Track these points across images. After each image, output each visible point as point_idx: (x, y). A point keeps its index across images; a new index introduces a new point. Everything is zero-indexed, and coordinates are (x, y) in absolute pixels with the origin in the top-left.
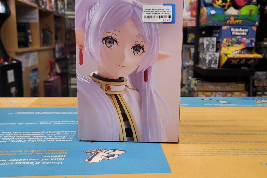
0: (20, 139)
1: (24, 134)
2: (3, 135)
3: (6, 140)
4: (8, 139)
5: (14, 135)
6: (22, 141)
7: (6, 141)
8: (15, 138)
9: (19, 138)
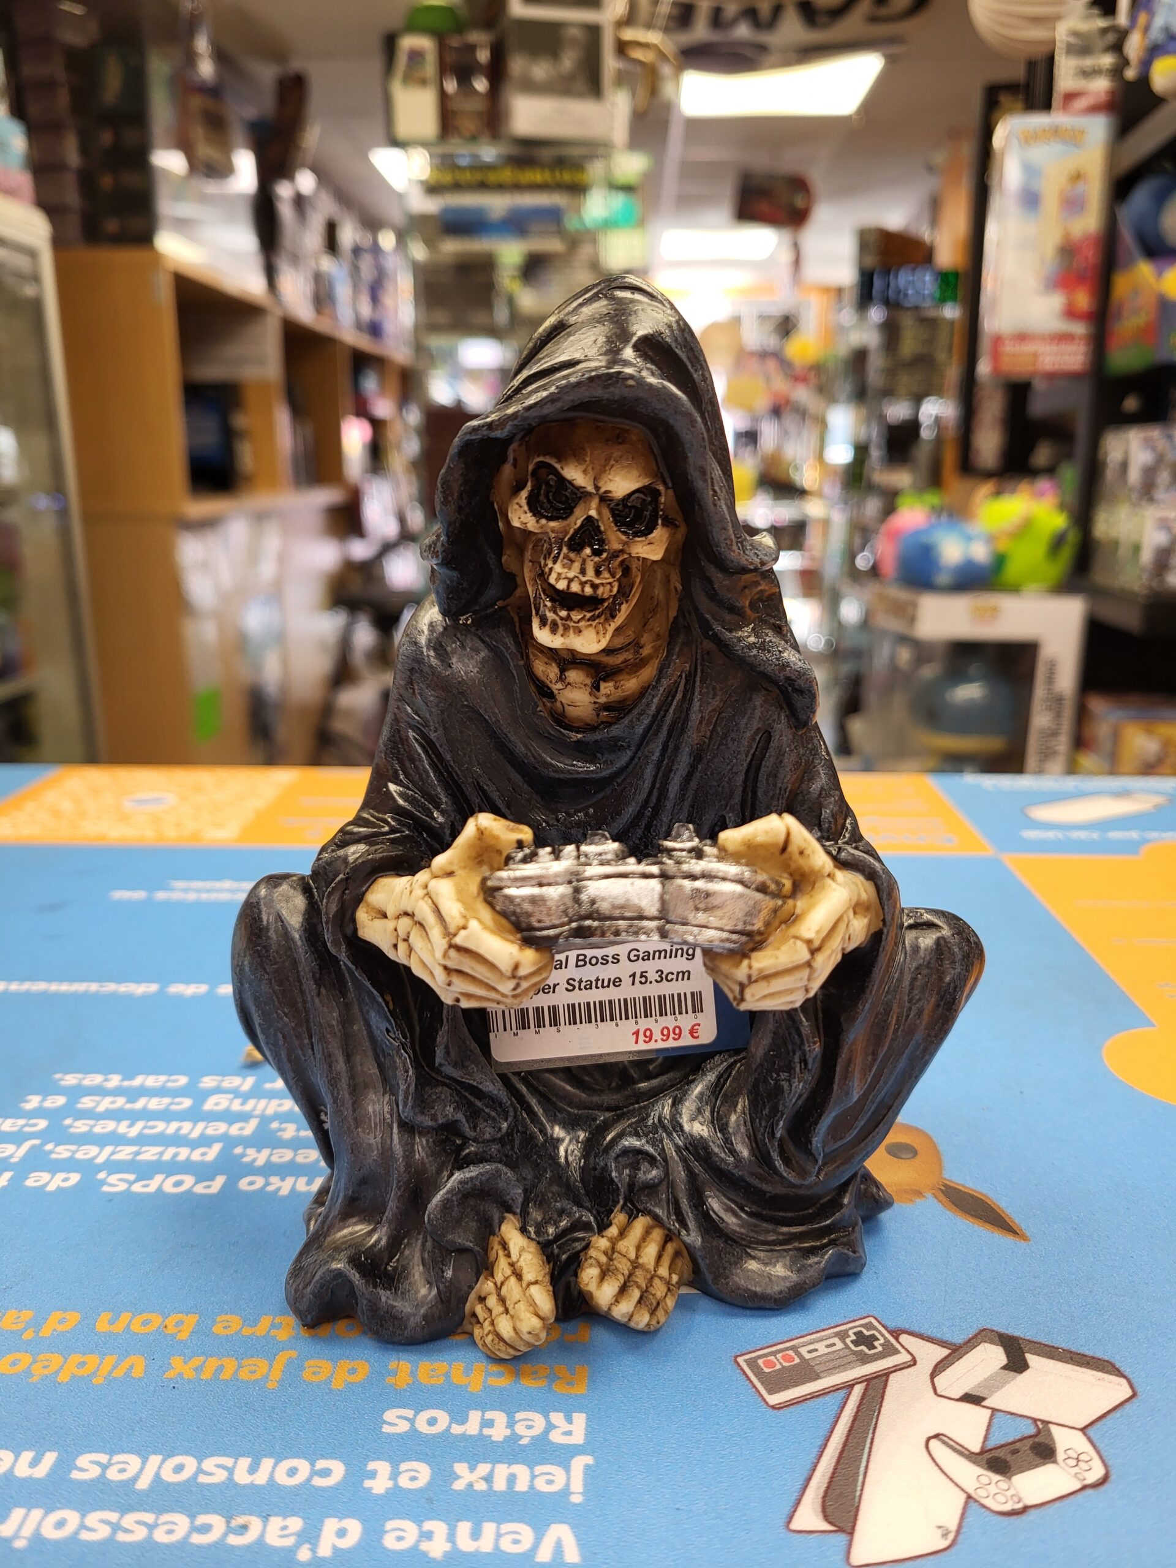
0: (184, 1153)
1: (209, 1105)
2: (60, 1101)
3: (69, 1165)
4: (93, 1150)
5: (140, 1104)
6: (199, 1189)
7: (75, 1178)
8: (142, 1140)
9: (177, 1140)
